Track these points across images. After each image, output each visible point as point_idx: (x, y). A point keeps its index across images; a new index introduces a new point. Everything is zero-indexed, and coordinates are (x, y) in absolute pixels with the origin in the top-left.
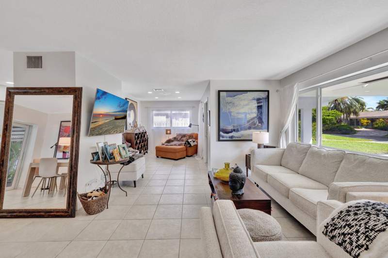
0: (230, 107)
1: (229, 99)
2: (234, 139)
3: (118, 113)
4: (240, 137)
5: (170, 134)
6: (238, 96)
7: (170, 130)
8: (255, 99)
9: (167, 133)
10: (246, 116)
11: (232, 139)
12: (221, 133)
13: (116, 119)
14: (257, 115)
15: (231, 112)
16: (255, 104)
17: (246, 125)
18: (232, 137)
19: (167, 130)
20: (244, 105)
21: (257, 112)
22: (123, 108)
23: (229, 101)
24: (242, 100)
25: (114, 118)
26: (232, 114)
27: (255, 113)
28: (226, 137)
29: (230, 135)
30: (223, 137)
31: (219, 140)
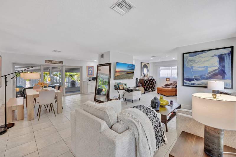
0: (191, 63)
1: (191, 58)
2: (195, 85)
3: (128, 71)
4: (201, 85)
5: (169, 81)
6: (199, 55)
7: (169, 79)
8: (216, 56)
9: (167, 81)
10: (207, 69)
11: (193, 86)
12: (185, 81)
13: (127, 73)
14: (219, 68)
15: (193, 67)
16: (217, 59)
17: (207, 76)
18: (193, 84)
19: (167, 79)
20: (205, 61)
21: (218, 65)
22: (132, 68)
23: (191, 60)
24: (202, 57)
25: (126, 73)
26: (194, 68)
27: (216, 66)
28: (189, 84)
29: (192, 82)
30: (186, 83)
31: (183, 85)
